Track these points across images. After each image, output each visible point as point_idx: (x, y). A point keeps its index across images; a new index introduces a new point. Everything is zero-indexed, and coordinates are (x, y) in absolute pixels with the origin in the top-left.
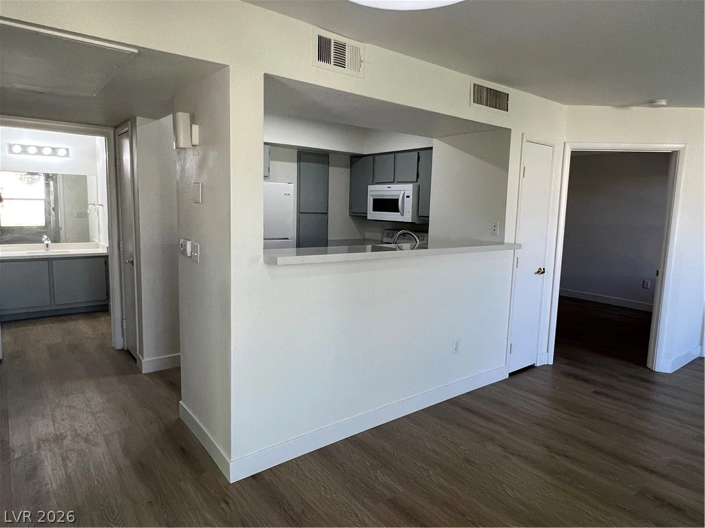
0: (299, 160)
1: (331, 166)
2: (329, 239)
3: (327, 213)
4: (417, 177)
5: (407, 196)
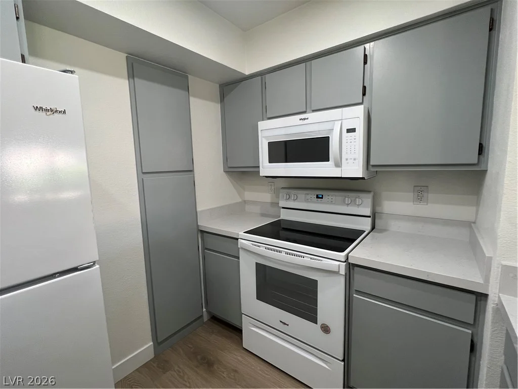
0: (132, 75)
1: (195, 96)
2: (199, 209)
3: (192, 171)
4: (364, 94)
5: (349, 131)
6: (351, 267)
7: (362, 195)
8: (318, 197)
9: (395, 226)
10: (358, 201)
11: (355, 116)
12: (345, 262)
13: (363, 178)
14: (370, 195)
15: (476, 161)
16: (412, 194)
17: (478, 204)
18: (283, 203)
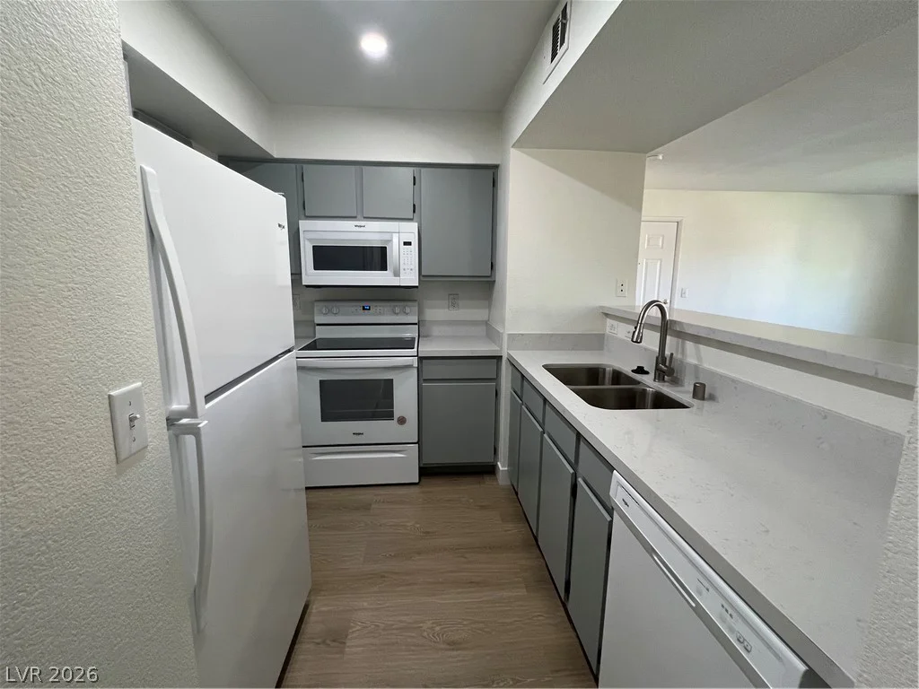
4: (414, 212)
5: (405, 244)
6: (421, 359)
7: (410, 303)
8: (364, 309)
9: (436, 331)
10: (408, 310)
11: (410, 230)
12: (417, 356)
13: (416, 287)
14: (416, 304)
15: (489, 274)
16: (447, 302)
17: (489, 307)
18: (318, 319)
